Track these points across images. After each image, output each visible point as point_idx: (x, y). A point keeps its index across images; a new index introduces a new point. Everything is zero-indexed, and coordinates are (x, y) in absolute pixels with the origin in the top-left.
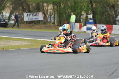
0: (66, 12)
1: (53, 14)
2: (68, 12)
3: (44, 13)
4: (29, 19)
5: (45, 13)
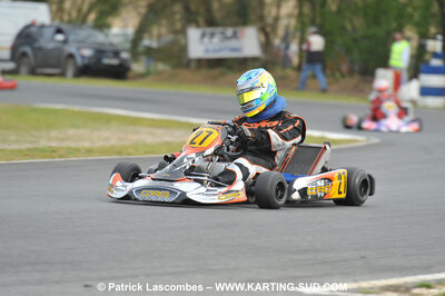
0: (344, 28)
1: (298, 34)
2: (354, 28)
3: (263, 30)
4: (207, 51)
5: (268, 29)
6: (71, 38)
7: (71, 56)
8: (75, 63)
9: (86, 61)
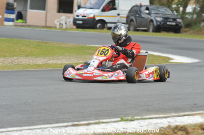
6: (153, 12)
7: (152, 21)
8: (153, 24)
9: (159, 23)
